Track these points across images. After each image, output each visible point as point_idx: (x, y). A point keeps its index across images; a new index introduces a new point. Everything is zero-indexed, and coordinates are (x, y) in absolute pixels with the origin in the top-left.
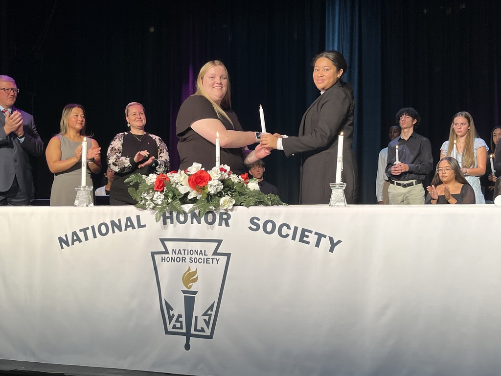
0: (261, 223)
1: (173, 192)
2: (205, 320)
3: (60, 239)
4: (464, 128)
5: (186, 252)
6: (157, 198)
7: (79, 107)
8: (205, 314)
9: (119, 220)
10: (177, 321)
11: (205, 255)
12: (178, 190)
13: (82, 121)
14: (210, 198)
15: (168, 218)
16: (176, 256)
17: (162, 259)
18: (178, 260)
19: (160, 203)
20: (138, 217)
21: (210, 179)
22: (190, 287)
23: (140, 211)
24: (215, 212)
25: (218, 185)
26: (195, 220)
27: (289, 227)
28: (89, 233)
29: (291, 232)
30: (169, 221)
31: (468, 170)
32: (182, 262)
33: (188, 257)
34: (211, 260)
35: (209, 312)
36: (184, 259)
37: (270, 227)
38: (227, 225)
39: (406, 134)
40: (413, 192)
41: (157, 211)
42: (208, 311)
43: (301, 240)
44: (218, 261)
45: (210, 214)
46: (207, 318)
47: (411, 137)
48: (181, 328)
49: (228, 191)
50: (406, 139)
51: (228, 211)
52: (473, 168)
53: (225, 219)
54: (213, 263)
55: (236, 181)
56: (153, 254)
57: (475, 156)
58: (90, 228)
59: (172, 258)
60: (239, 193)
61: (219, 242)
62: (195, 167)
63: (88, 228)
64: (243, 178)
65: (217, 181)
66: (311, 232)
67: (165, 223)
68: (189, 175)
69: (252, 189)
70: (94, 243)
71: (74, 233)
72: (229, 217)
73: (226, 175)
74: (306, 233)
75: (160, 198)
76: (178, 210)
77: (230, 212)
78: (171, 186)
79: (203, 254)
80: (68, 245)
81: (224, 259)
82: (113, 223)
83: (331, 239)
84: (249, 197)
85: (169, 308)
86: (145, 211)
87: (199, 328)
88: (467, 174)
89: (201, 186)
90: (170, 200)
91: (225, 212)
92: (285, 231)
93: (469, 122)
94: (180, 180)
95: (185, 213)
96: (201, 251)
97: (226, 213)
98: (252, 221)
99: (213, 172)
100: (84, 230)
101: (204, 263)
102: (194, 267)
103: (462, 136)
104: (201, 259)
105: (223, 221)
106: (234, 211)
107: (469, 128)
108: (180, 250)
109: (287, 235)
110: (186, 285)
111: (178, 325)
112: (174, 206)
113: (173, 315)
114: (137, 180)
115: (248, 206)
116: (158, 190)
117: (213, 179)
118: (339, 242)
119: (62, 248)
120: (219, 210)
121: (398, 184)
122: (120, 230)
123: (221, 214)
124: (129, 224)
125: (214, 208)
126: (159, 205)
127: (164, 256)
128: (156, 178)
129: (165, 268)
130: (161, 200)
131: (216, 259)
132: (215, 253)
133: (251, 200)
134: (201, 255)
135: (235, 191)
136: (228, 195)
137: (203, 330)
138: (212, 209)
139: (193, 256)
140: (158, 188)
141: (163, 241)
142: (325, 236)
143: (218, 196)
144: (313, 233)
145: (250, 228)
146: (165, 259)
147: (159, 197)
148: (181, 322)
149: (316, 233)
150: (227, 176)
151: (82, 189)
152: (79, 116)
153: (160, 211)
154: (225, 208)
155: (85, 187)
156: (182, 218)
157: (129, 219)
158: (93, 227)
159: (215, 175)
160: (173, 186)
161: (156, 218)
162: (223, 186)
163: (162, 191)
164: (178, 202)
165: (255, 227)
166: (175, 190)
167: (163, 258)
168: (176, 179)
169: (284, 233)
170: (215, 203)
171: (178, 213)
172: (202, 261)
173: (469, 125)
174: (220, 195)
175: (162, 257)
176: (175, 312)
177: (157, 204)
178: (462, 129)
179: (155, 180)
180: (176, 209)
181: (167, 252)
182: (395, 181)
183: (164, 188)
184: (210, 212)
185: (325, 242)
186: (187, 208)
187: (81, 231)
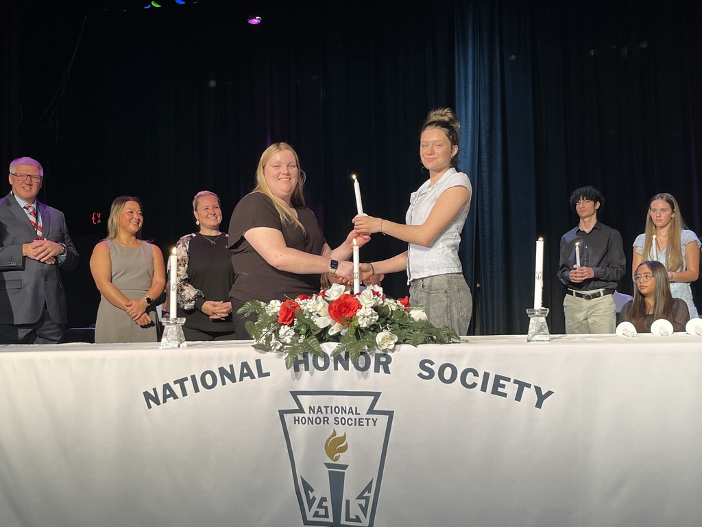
0: (435, 368)
1: (306, 325)
2: (360, 505)
3: (147, 395)
4: (664, 216)
5: (329, 409)
6: (285, 335)
7: (134, 200)
8: (360, 497)
9: (231, 367)
10: (320, 506)
11: (356, 414)
12: (312, 322)
13: (139, 220)
14: (359, 332)
15: (301, 362)
16: (315, 416)
17: (295, 420)
18: (318, 421)
19: (289, 341)
20: (258, 362)
21: (360, 307)
22: (337, 458)
23: (261, 353)
24: (368, 353)
25: (372, 315)
26: (340, 365)
27: (476, 374)
28: (189, 385)
29: (479, 381)
30: (302, 366)
31: (674, 273)
32: (324, 423)
33: (331, 417)
34: (365, 421)
35: (366, 494)
36: (326, 420)
37: (448, 374)
38: (387, 371)
39: (588, 224)
40: (600, 306)
41: (287, 354)
42: (364, 492)
43: (495, 392)
44: (375, 422)
45: (362, 356)
46: (363, 502)
47: (594, 228)
48: (326, 516)
49: (386, 323)
50: (587, 231)
51: (387, 352)
52: (681, 271)
53: (384, 363)
54: (368, 425)
55: (394, 308)
56: (282, 413)
57: (684, 254)
58: (190, 378)
59: (309, 418)
60: (400, 325)
61: (376, 395)
62: (336, 290)
63: (186, 379)
64: (403, 304)
65: (371, 309)
66: (508, 380)
67: (297, 369)
68: (328, 302)
69: (417, 320)
70: (195, 400)
71: (167, 386)
72: (389, 360)
73: (379, 301)
74: (502, 382)
75: (289, 335)
76: (315, 351)
77: (390, 354)
78: (304, 317)
79: (354, 413)
80: (158, 404)
81: (383, 419)
82: (222, 370)
83: (538, 390)
84: (414, 331)
85: (308, 488)
86: (268, 353)
87: (352, 516)
88: (673, 280)
89: (347, 316)
90: (303, 337)
91: (382, 353)
92: (470, 378)
93: (673, 208)
94: (315, 308)
95: (325, 356)
96: (351, 408)
97: (384, 355)
98: (422, 365)
99: (364, 297)
100: (181, 382)
101: (355, 425)
102: (341, 431)
103: (663, 227)
104: (352, 420)
105: (381, 366)
106: (396, 352)
107: (673, 216)
108: (319, 407)
109: (474, 385)
110: (331, 456)
111: (322, 512)
112: (309, 345)
113: (314, 498)
114: (255, 310)
115: (415, 344)
116: (284, 323)
117: (363, 307)
118: (550, 393)
119: (150, 407)
120: (375, 350)
121: (578, 295)
122: (234, 380)
123: (378, 357)
124: (245, 371)
125: (366, 348)
126: (287, 344)
127: (297, 415)
128: (281, 307)
129: (299, 432)
130: (291, 337)
131: (373, 419)
132: (371, 411)
133: (418, 335)
134: (351, 414)
135: (394, 323)
136: (386, 328)
137: (358, 519)
138: (364, 349)
139: (340, 416)
140: (284, 320)
141: (295, 394)
142: (529, 386)
143: (372, 331)
144: (512, 381)
145: (420, 375)
146: (298, 420)
147: (288, 333)
148: (326, 508)
149: (516, 382)
150: (382, 302)
151: (171, 322)
152: (135, 213)
153: (291, 354)
154: (385, 348)
155: (176, 319)
156: (321, 363)
157: (245, 365)
158: (193, 377)
159: (367, 302)
160: (307, 317)
161: (287, 364)
162: (378, 316)
163: (291, 325)
164: (313, 341)
165: (427, 374)
166: (309, 323)
167: (297, 419)
168: (309, 307)
169: (469, 381)
170: (368, 341)
171: (315, 355)
172: (353, 422)
173: (673, 212)
174: (375, 328)
175: (295, 418)
176: (317, 494)
177: (284, 344)
178: (662, 218)
179: (279, 309)
180: (312, 350)
181: (301, 410)
182: (574, 291)
183: (293, 321)
184: (362, 353)
185: (529, 394)
186: (329, 348)
187: (175, 382)
